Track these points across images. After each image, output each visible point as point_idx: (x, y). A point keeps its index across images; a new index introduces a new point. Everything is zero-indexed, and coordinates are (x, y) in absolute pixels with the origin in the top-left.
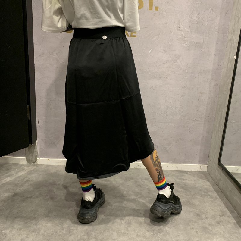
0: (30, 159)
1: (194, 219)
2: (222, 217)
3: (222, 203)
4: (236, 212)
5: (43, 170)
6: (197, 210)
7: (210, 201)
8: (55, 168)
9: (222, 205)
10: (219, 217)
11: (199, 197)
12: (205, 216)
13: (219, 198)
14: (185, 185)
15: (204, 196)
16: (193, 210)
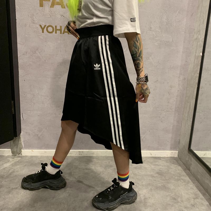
0: (15, 150)
1: (171, 203)
2: (195, 200)
3: (195, 187)
4: (207, 194)
5: (28, 161)
6: (173, 194)
7: (184, 184)
8: (39, 159)
9: (195, 188)
10: (193, 199)
11: (173, 181)
12: (181, 199)
13: (191, 181)
14: (160, 170)
15: (177, 180)
16: (169, 194)
